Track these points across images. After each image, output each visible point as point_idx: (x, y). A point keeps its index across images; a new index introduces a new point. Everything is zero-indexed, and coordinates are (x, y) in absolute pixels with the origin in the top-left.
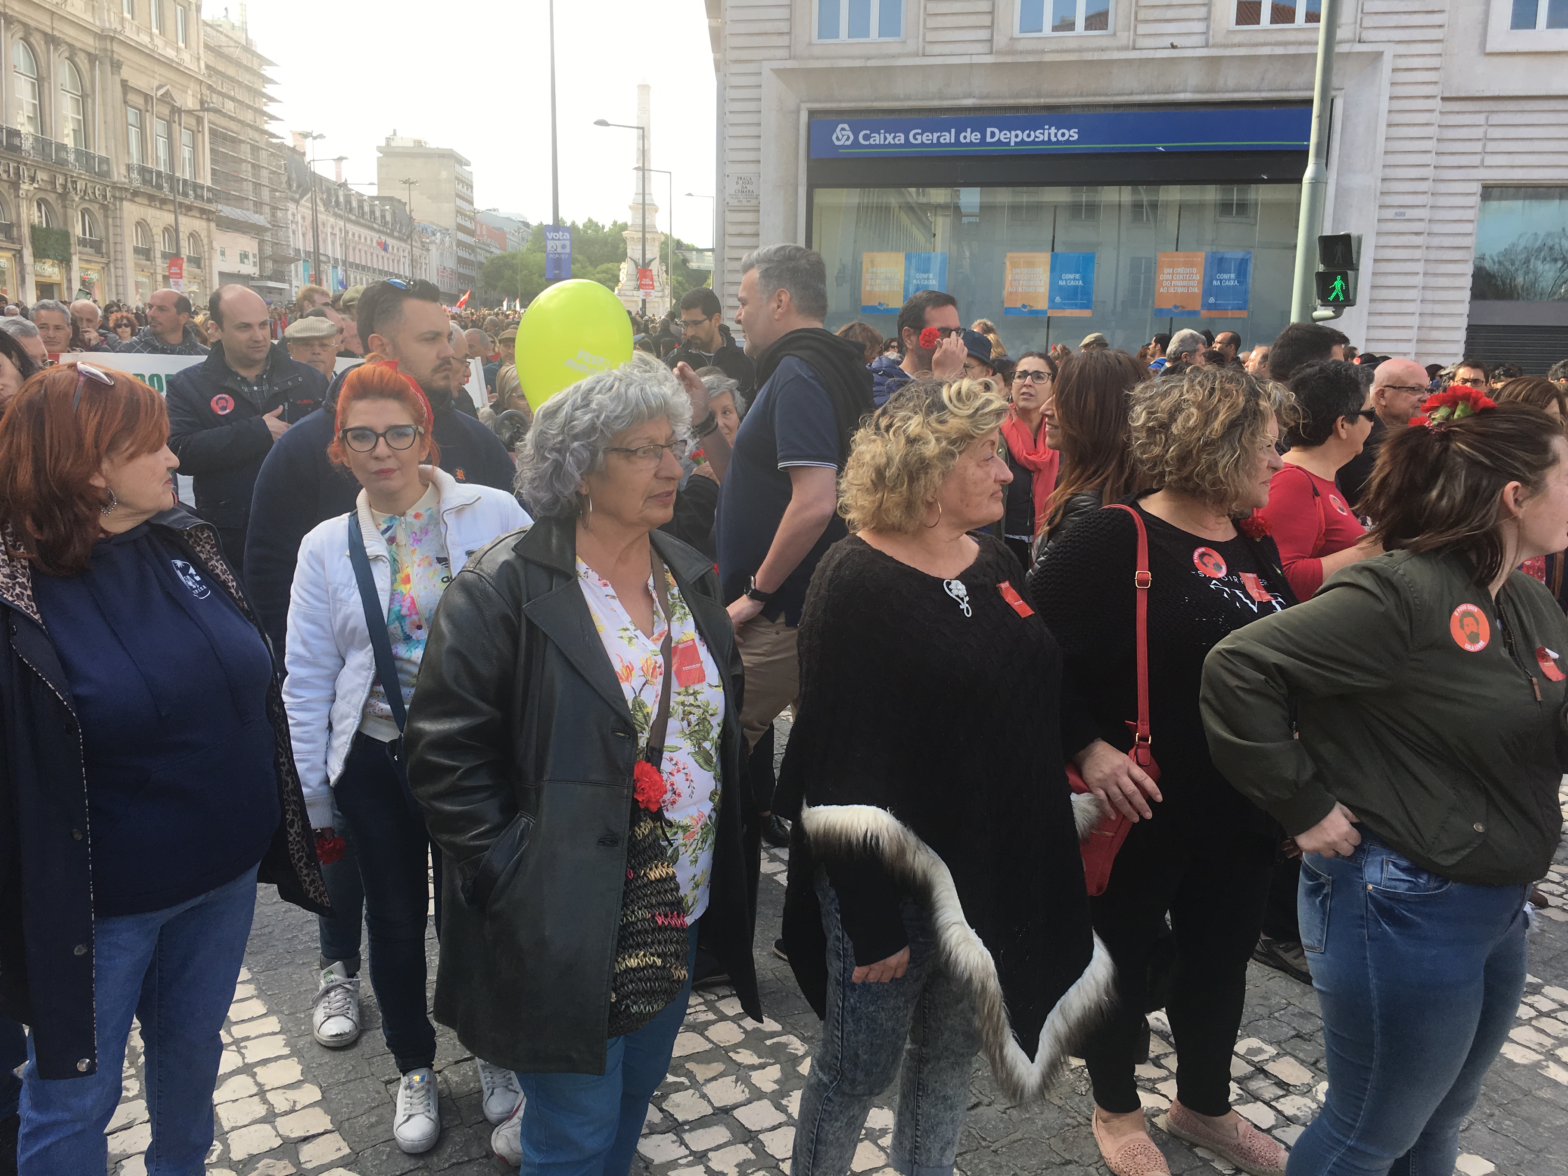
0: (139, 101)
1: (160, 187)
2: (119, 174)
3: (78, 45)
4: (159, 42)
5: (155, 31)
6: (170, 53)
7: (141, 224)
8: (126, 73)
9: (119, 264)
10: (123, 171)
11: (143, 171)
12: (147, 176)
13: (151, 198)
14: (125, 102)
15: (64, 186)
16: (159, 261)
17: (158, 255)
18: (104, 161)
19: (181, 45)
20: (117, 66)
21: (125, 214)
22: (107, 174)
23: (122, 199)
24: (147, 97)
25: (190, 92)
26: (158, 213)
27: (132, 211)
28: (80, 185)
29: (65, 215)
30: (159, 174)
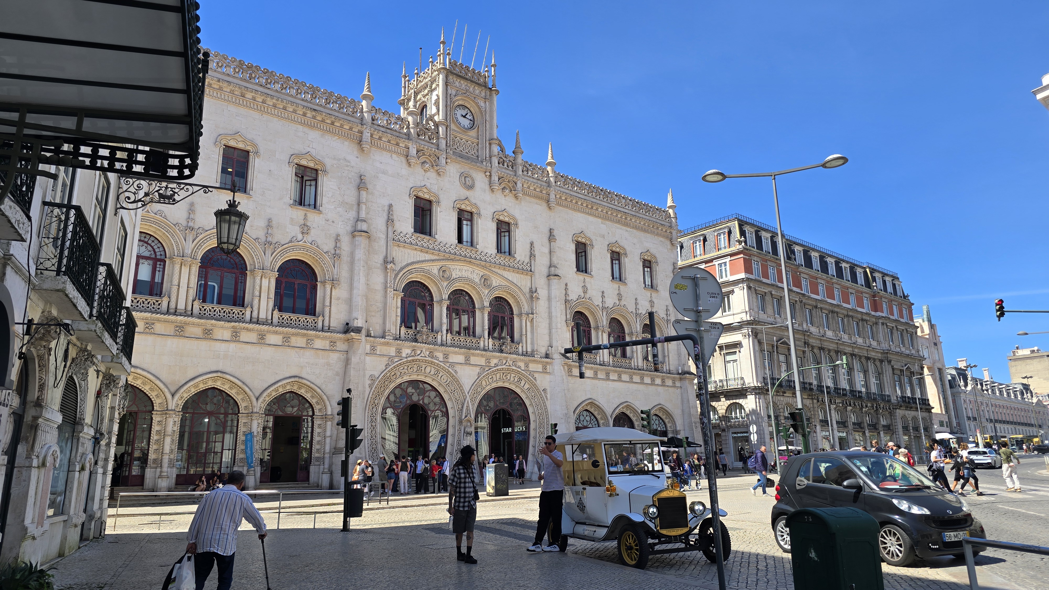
0: (899, 372)
1: (909, 402)
2: (893, 399)
3: (876, 357)
4: (903, 349)
5: (901, 346)
6: (908, 352)
7: (904, 417)
8: (893, 363)
9: (897, 433)
10: (895, 398)
11: (903, 397)
12: (904, 399)
13: (907, 407)
14: (894, 374)
15: (876, 407)
16: (911, 431)
17: (911, 428)
18: (889, 396)
19: (911, 348)
20: (890, 362)
21: (897, 414)
22: (889, 401)
23: (896, 409)
24: (902, 371)
25: (916, 364)
26: (909, 412)
27: (900, 413)
28: (881, 406)
29: (877, 417)
30: (908, 397)
